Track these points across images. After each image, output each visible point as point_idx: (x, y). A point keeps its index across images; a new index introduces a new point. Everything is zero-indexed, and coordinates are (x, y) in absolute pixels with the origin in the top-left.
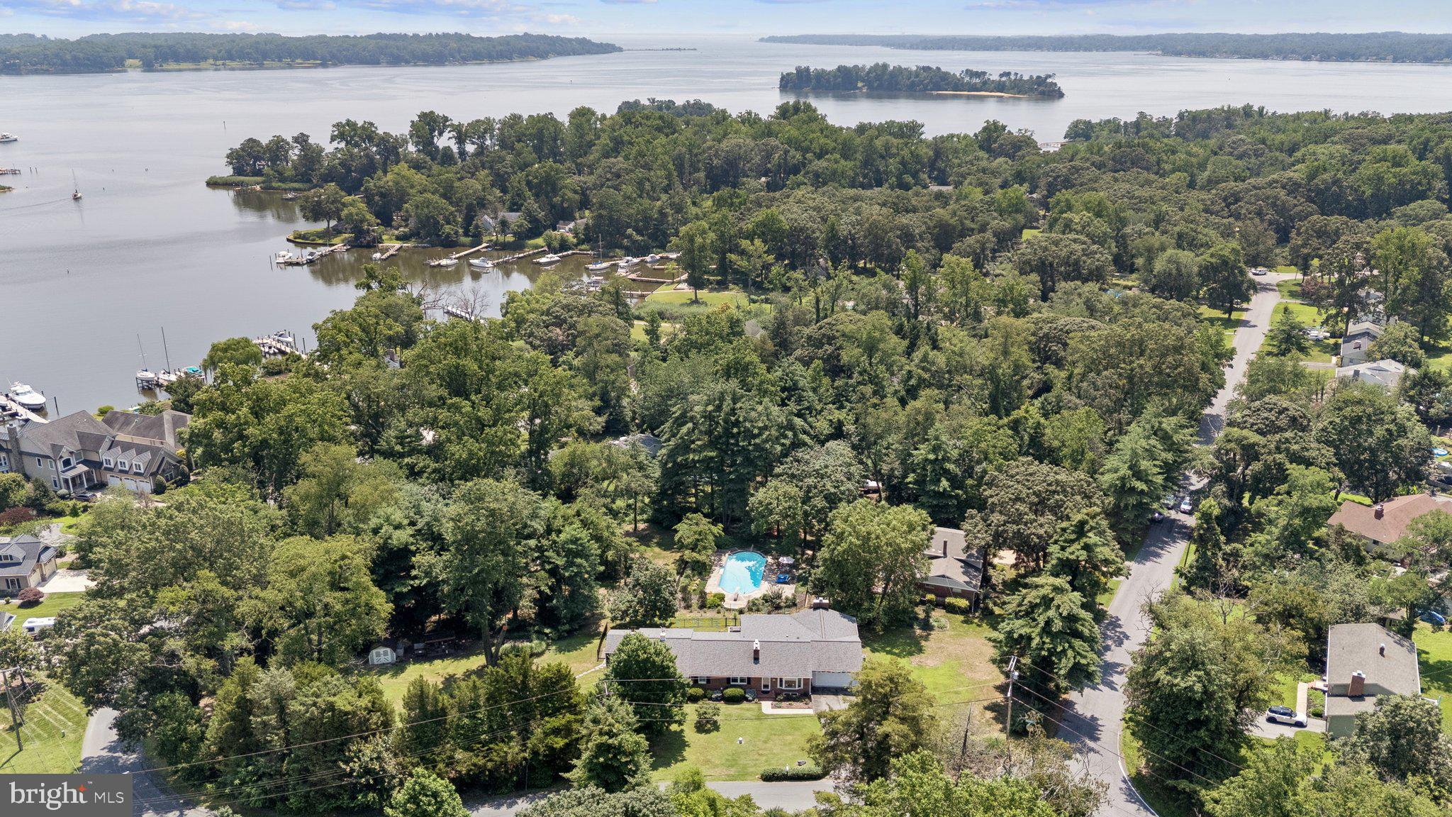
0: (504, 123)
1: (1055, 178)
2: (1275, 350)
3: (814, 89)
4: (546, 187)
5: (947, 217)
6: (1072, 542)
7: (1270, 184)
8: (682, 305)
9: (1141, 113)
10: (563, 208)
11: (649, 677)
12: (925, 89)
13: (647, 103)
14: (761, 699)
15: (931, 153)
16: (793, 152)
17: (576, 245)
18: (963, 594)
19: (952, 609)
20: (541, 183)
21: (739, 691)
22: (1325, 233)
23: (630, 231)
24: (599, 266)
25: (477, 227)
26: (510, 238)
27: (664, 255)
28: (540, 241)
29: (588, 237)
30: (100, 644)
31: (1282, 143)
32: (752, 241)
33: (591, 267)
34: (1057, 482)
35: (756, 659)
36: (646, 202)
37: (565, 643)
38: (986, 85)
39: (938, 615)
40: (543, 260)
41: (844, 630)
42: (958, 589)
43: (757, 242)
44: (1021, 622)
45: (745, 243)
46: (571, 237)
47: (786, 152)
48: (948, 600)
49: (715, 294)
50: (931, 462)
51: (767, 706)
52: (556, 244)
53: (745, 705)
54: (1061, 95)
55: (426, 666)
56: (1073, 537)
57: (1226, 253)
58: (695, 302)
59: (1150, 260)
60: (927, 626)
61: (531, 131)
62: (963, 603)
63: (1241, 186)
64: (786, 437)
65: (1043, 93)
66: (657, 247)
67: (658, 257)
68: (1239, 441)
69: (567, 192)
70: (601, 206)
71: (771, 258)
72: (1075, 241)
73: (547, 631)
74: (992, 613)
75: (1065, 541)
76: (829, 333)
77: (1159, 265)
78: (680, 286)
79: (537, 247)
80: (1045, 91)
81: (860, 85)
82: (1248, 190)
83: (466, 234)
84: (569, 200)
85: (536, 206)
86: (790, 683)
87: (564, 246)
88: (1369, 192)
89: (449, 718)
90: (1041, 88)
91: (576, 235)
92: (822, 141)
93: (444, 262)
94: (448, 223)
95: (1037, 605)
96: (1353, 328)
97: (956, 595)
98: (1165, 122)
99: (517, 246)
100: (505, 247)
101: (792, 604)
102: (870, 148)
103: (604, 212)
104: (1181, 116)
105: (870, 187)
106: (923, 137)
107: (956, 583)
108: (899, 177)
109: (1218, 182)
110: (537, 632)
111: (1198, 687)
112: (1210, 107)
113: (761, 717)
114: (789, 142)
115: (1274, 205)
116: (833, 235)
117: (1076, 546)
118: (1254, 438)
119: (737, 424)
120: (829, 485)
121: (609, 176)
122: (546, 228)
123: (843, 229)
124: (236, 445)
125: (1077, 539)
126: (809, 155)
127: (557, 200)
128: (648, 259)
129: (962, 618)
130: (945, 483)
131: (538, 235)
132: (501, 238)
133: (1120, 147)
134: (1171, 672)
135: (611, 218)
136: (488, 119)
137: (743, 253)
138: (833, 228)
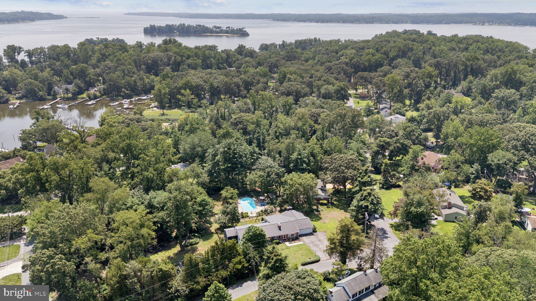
0: (49, 48)
1: (272, 64)
2: (365, 114)
3: (157, 33)
4: (82, 74)
5: (247, 79)
6: (364, 176)
7: (340, 63)
8: (159, 116)
9: (283, 41)
10: (91, 82)
11: (260, 239)
12: (200, 33)
13: (96, 39)
14: (285, 242)
15: (226, 56)
16: (178, 57)
17: (101, 96)
18: (325, 199)
19: (322, 204)
20: (79, 72)
21: (277, 241)
22: (363, 77)
23: (123, 89)
24: (115, 104)
25: (54, 92)
26: (70, 95)
27: (139, 98)
28: (84, 95)
29: (105, 93)
30: (59, 264)
31: (333, 50)
32: (185, 90)
33: (112, 104)
34: (351, 159)
35: (280, 229)
36: (128, 78)
37: (204, 237)
38: (222, 31)
39: (321, 208)
40: (90, 103)
41: (299, 215)
42: (322, 198)
43: (188, 91)
44: (363, 202)
45: (183, 91)
46: (98, 94)
47: (175, 57)
48: (321, 201)
49: (169, 111)
50: (300, 159)
51: (287, 244)
52: (92, 96)
53: (280, 245)
54: (248, 35)
55: (156, 255)
56: (364, 174)
57: (342, 85)
58: (163, 114)
59: (319, 89)
60: (317, 211)
61: (64, 52)
62: (325, 202)
63: (331, 64)
64: (254, 156)
65: (242, 34)
66: (135, 95)
67: (137, 98)
68: (384, 141)
69: (91, 75)
70: (110, 80)
71: (193, 96)
72: (297, 84)
73: (196, 234)
74: (334, 203)
75: (362, 176)
76: (239, 120)
77: (323, 91)
78: (154, 109)
79: (83, 98)
80: (242, 33)
81: (175, 31)
82: (334, 65)
83: (49, 95)
84: (93, 79)
85: (79, 82)
86: (292, 235)
87: (95, 97)
88: (367, 64)
89: (200, 266)
90: (241, 32)
91: (100, 93)
92: (188, 53)
93: (45, 107)
94: (40, 91)
95: (367, 196)
96: (381, 106)
97: (322, 200)
98: (291, 44)
99: (74, 98)
100: (68, 99)
101: (272, 212)
102: (204, 55)
103: (112, 83)
104: (296, 42)
105: (206, 69)
106: (218, 50)
107: (322, 196)
108: (218, 65)
109: (324, 63)
110: (193, 236)
111: (425, 210)
112: (304, 39)
113: (288, 248)
114: (175, 53)
115: (342, 69)
116: (212, 87)
117: (366, 177)
118: (388, 140)
119: (235, 154)
120: (276, 170)
121: (106, 68)
122: (85, 90)
123: (216, 85)
124: (47, 184)
125: (366, 175)
126: (184, 58)
127: (87, 79)
128: (133, 100)
129: (326, 207)
130: (305, 165)
131: (82, 93)
132: (66, 96)
133: (288, 53)
134: (415, 208)
135: (114, 85)
136: (42, 47)
137: (183, 95)
138: (211, 84)
